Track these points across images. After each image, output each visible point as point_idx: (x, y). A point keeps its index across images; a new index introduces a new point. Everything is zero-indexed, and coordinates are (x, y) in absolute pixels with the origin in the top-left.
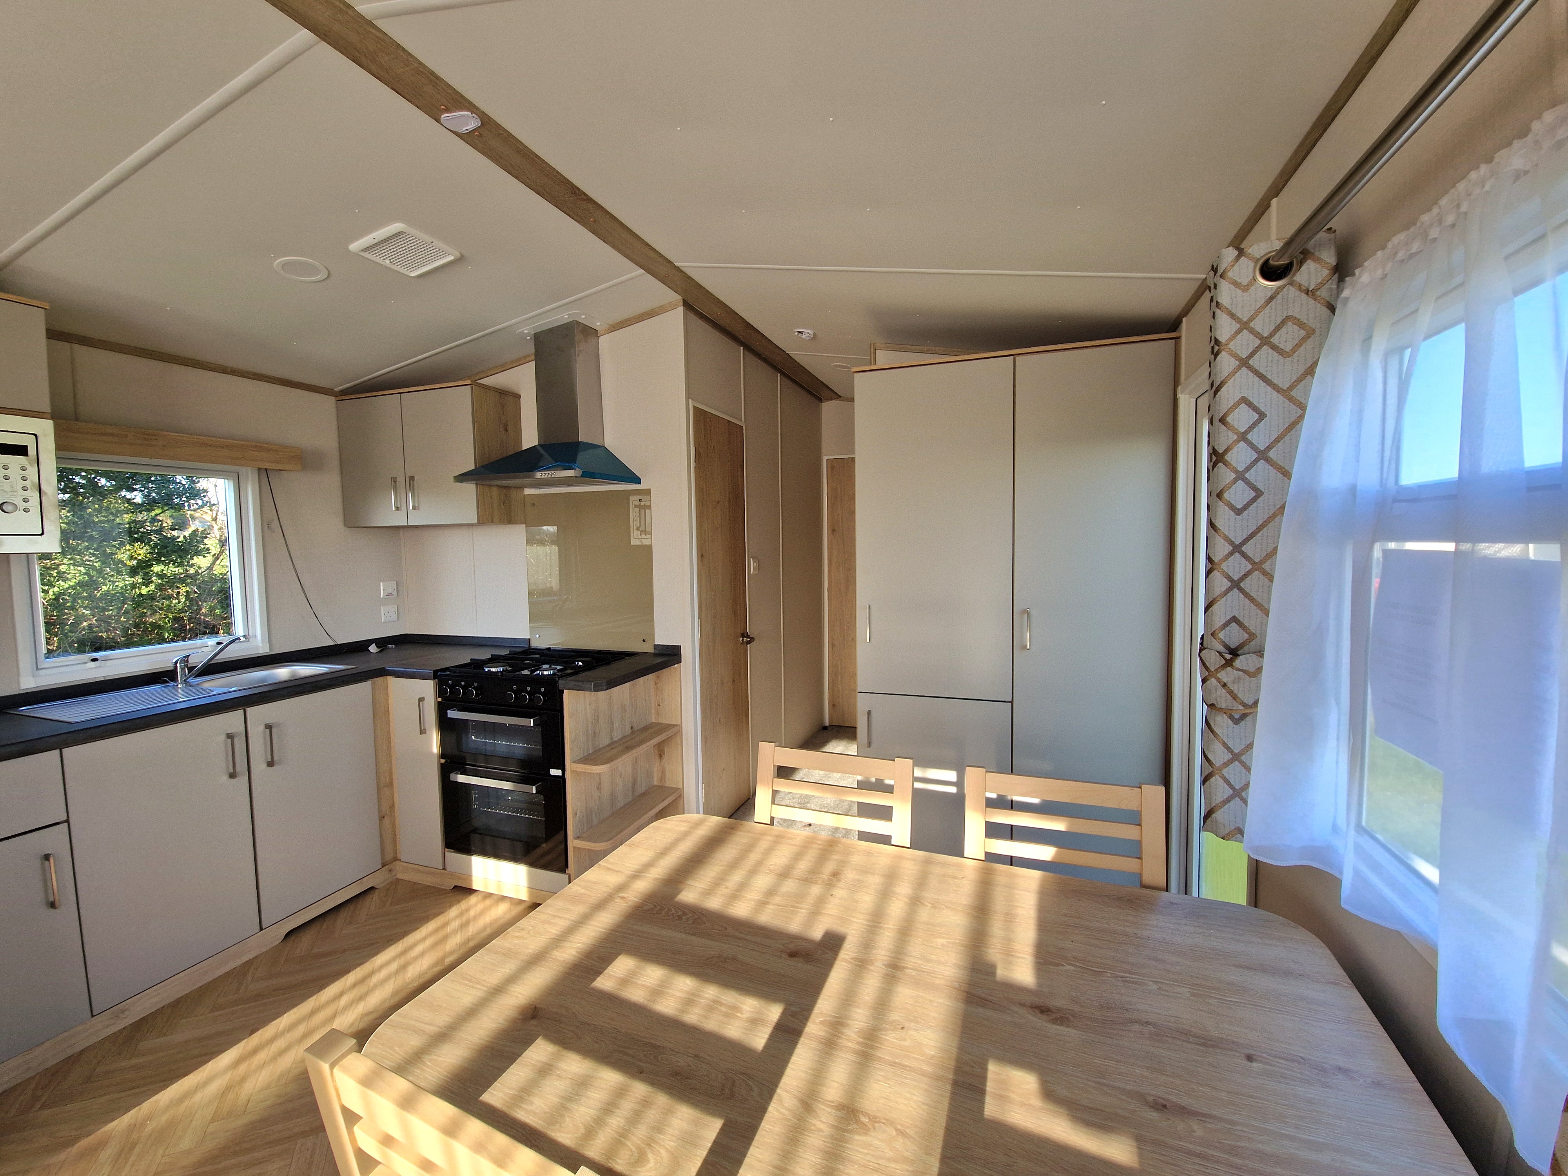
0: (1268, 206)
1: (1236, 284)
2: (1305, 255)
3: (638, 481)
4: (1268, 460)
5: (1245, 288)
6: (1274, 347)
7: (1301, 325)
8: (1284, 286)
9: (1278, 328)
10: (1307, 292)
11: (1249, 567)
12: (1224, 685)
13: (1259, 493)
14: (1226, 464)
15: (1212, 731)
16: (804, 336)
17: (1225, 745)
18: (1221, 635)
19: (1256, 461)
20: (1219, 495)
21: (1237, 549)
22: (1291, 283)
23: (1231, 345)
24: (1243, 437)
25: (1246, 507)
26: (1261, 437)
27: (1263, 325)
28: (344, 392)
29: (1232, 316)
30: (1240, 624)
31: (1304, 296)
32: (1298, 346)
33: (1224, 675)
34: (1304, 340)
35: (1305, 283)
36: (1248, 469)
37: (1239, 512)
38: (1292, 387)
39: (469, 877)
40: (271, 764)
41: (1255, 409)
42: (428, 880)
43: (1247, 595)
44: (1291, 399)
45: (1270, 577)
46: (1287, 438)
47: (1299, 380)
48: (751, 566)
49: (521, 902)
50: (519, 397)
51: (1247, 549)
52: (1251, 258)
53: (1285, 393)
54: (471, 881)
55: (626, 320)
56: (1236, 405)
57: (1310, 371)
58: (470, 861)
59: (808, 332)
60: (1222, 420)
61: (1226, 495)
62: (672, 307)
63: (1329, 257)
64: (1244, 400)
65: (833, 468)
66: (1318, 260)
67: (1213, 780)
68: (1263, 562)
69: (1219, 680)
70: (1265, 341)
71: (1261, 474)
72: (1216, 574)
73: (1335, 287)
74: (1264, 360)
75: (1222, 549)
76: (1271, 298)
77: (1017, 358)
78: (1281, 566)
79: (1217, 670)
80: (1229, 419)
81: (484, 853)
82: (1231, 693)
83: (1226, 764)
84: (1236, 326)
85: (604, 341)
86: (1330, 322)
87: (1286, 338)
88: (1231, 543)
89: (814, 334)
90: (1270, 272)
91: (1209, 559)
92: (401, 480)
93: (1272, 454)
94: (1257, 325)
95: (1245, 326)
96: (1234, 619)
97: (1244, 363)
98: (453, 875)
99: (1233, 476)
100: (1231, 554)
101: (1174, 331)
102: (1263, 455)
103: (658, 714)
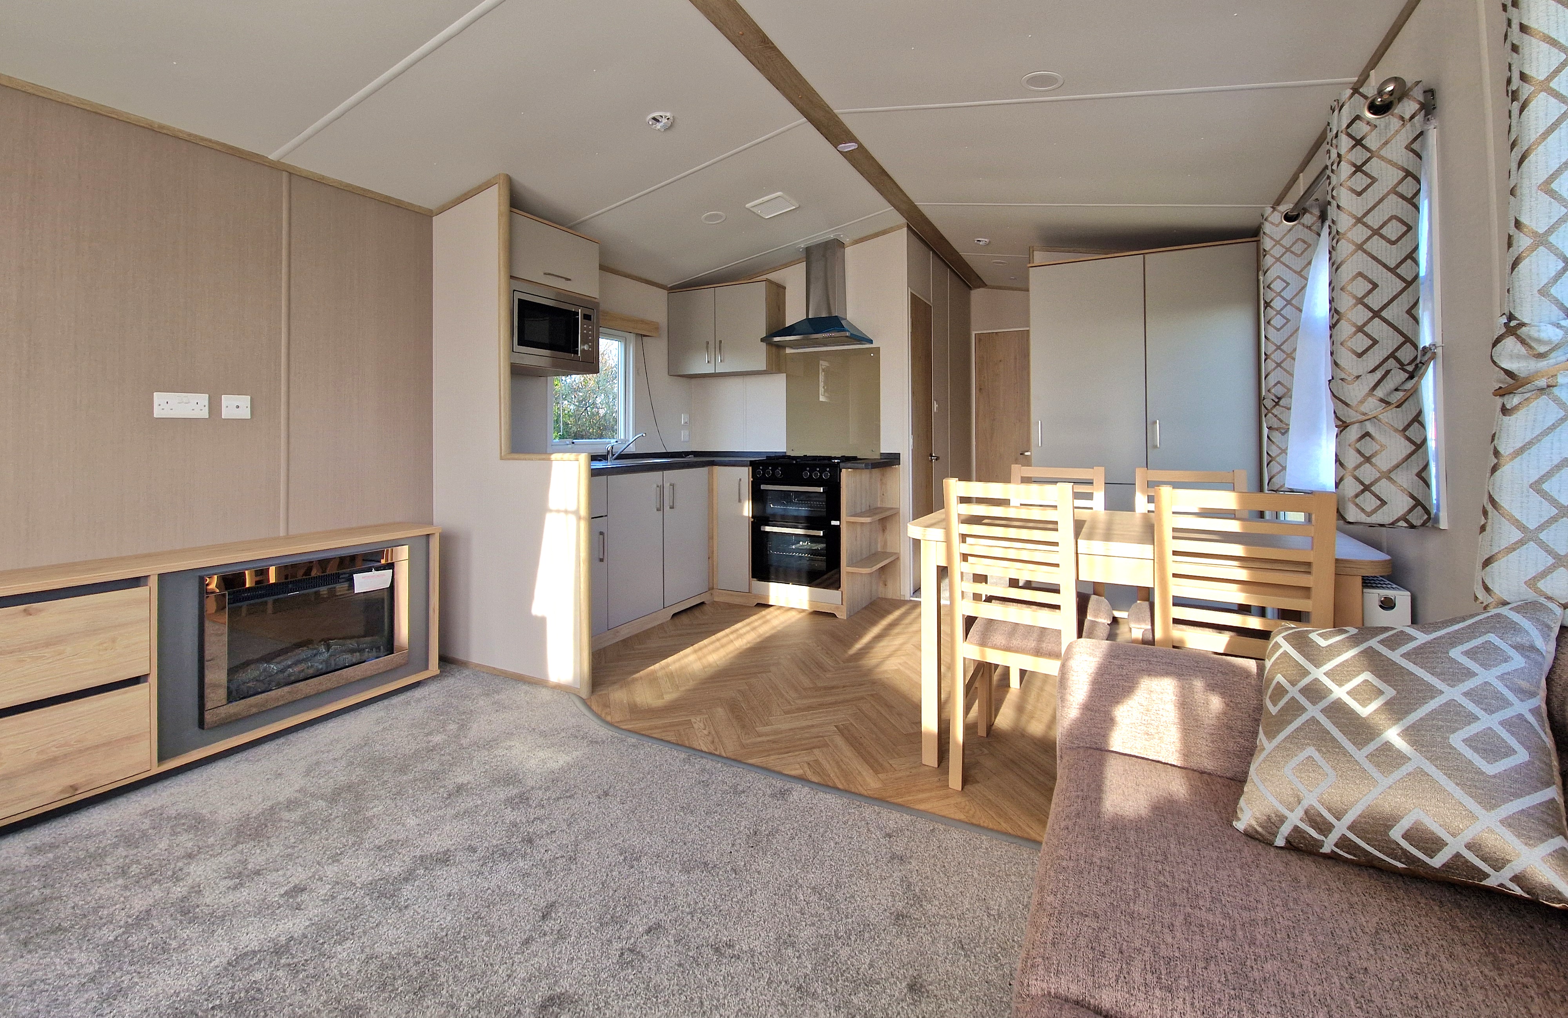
0: (1298, 177)
1: (1272, 223)
2: (1305, 211)
3: (871, 342)
4: (1292, 305)
5: (1277, 226)
6: (1292, 252)
7: (1305, 242)
8: (1295, 225)
9: (1294, 244)
10: (1307, 228)
11: (1285, 356)
12: (1276, 416)
13: (1288, 320)
14: (1271, 307)
15: (1271, 440)
16: (981, 243)
17: (1278, 446)
18: (1273, 391)
19: (1286, 305)
20: (1269, 322)
21: (1279, 348)
22: (1299, 223)
23: (1271, 252)
24: (1279, 294)
25: (1281, 328)
26: (1287, 294)
27: (1287, 242)
28: (672, 288)
29: (1271, 238)
30: (1282, 384)
31: (1305, 229)
32: (1304, 252)
33: (1275, 411)
34: (1306, 249)
35: (1306, 223)
36: (1282, 309)
37: (1278, 330)
38: (1302, 271)
39: (767, 597)
40: (672, 507)
41: (1285, 281)
42: (737, 601)
43: (1285, 370)
44: (1302, 276)
45: (1294, 359)
46: (1300, 294)
47: (1305, 267)
48: (935, 406)
49: (803, 611)
50: (785, 288)
51: (1284, 347)
52: (1279, 212)
53: (1299, 273)
54: (768, 599)
55: (866, 237)
56: (1275, 280)
57: (1310, 263)
58: (768, 588)
59: (984, 240)
60: (1269, 287)
61: (1272, 322)
62: (899, 227)
63: (1316, 212)
64: (1279, 277)
65: (980, 340)
66: (1311, 213)
67: (1271, 463)
68: (1291, 353)
69: (1273, 414)
70: (1288, 250)
71: (1288, 311)
72: (1268, 360)
73: (1320, 225)
74: (1288, 258)
75: (1272, 348)
76: (1290, 230)
77: (1146, 256)
78: (1298, 355)
79: (1272, 409)
80: (1271, 286)
81: (777, 581)
82: (1279, 419)
83: (1278, 455)
84: (1273, 243)
85: (848, 251)
86: (1318, 240)
87: (1298, 248)
88: (1276, 345)
89: (990, 242)
90: (1288, 218)
91: (1265, 354)
92: (712, 343)
93: (1294, 302)
94: (1283, 242)
95: (1277, 242)
96: (1279, 382)
97: (1278, 260)
98: (756, 596)
99: (1275, 313)
100: (1275, 350)
101: (1256, 236)
102: (1289, 302)
103: (882, 501)
